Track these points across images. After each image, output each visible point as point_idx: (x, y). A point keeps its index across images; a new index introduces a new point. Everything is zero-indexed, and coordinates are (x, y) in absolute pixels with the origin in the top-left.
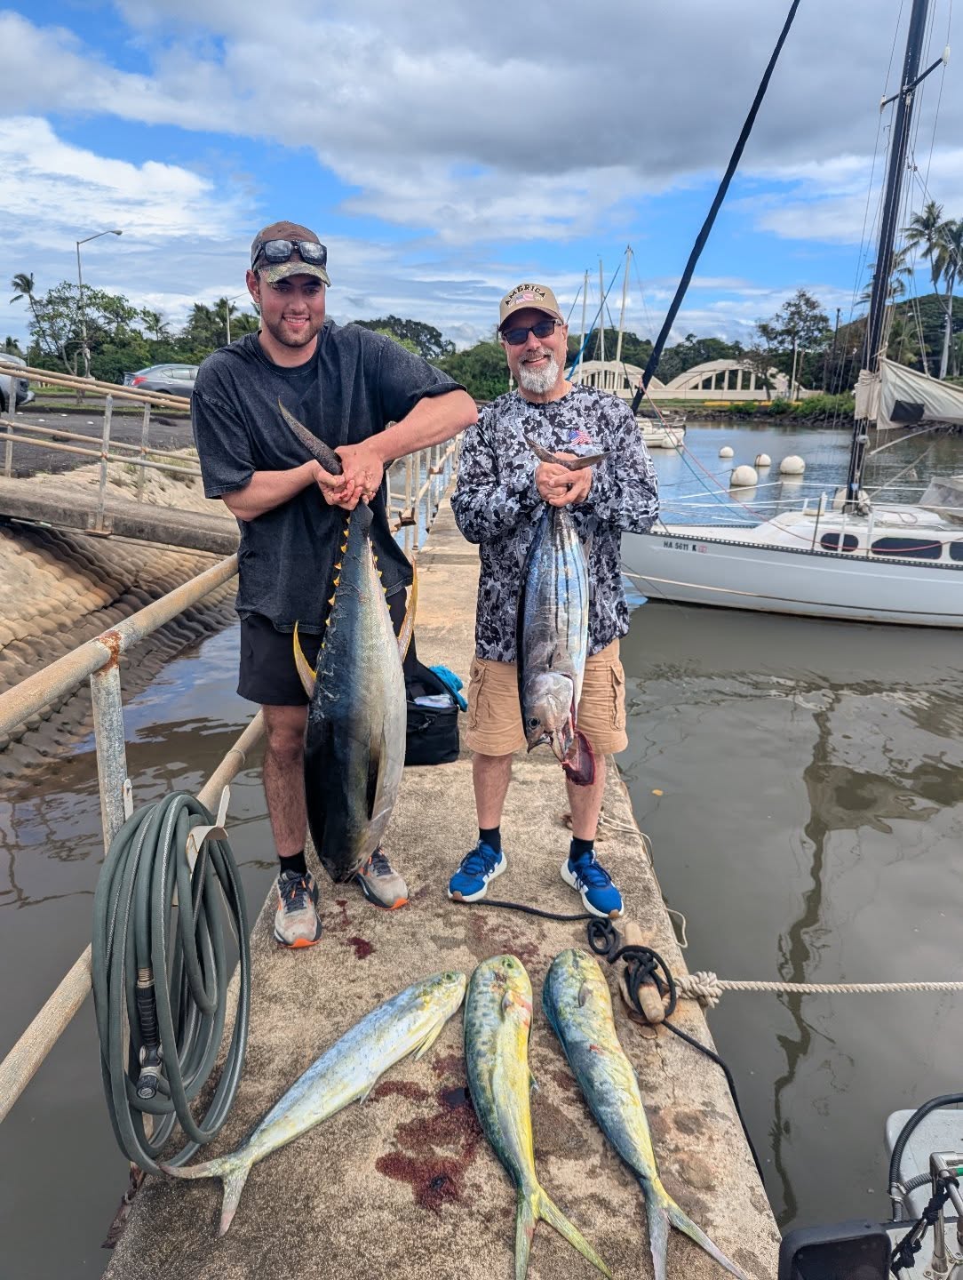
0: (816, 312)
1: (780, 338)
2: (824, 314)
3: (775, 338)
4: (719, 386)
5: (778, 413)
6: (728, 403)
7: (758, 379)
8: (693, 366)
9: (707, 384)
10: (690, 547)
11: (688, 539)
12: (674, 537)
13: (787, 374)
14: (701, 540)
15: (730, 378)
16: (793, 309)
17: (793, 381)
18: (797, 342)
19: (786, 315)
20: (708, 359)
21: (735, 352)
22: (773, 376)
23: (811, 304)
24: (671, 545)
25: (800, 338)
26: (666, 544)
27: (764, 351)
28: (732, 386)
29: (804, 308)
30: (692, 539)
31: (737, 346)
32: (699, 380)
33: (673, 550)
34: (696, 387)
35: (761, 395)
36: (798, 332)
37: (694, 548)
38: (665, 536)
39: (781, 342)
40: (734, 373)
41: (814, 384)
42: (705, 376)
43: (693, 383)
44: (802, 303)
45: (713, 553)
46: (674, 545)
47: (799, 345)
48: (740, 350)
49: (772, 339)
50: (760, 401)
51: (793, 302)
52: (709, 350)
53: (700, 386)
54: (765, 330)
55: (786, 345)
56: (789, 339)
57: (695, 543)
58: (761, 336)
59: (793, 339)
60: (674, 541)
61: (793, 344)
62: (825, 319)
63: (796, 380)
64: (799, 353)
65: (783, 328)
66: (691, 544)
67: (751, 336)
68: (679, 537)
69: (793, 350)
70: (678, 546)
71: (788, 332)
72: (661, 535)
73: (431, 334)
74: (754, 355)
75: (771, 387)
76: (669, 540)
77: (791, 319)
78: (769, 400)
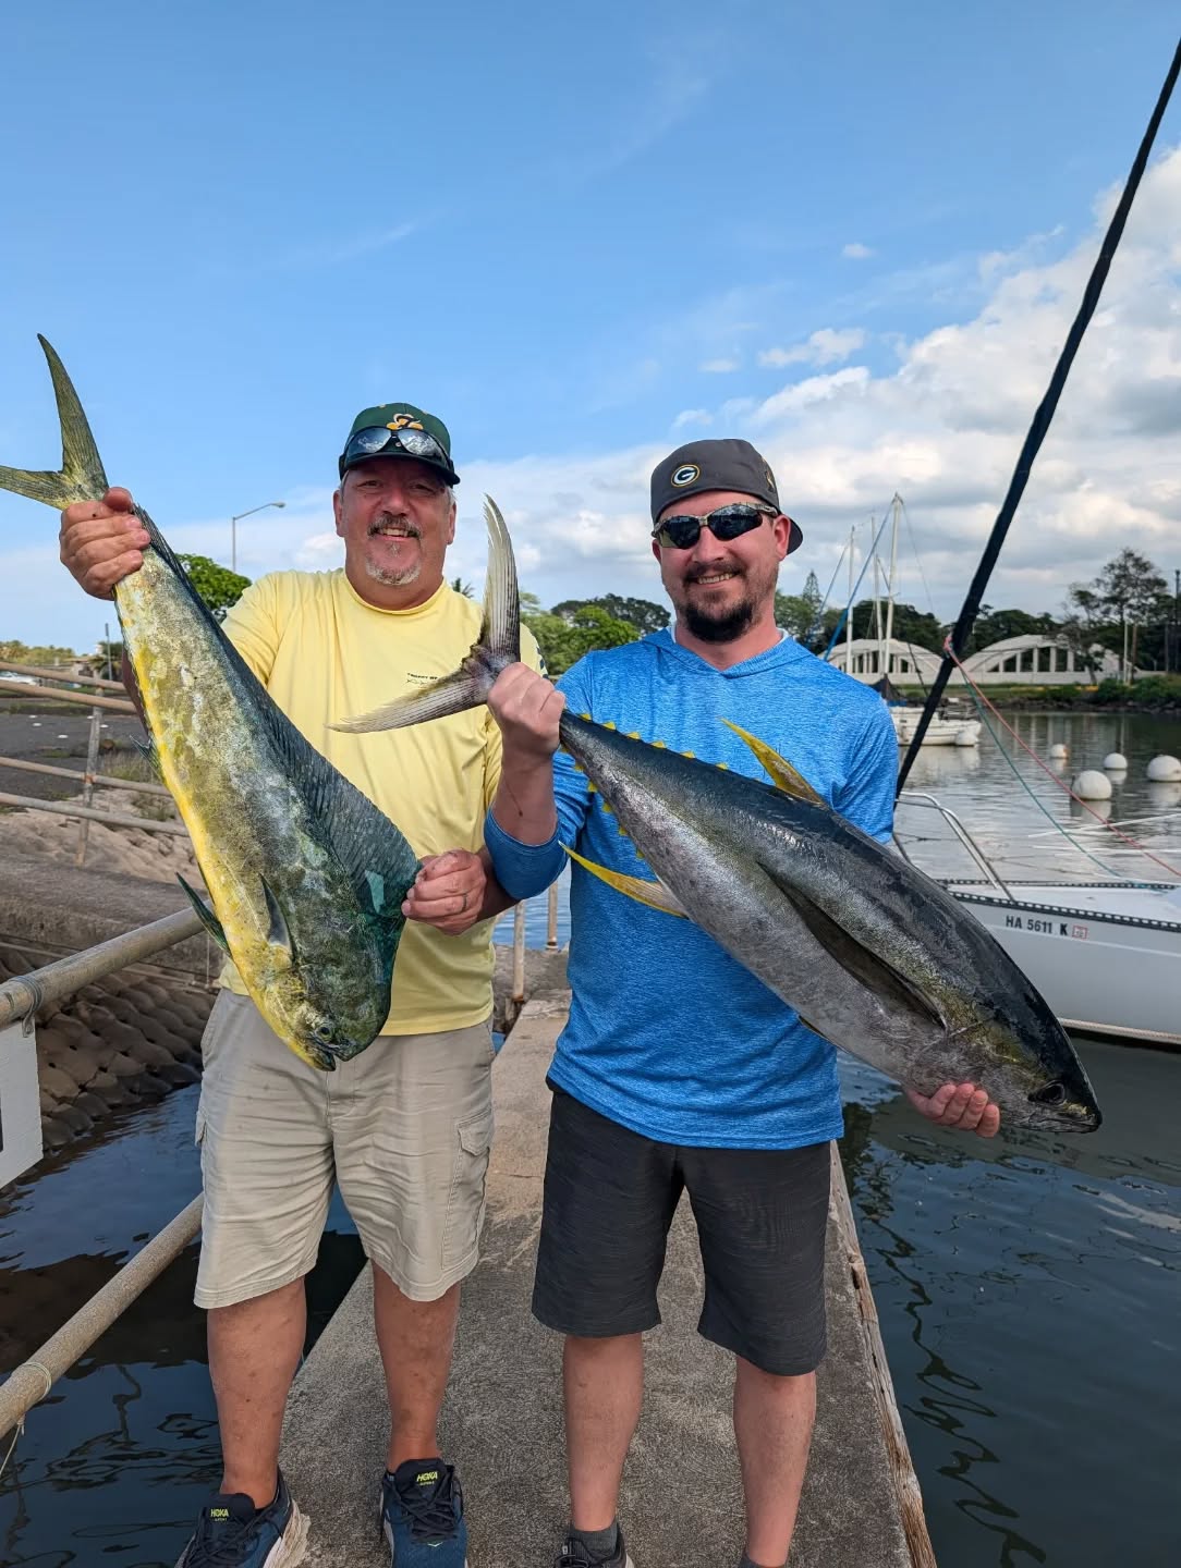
0: (1149, 575)
1: (1104, 607)
2: (1160, 576)
3: (1097, 606)
4: (1026, 667)
5: (1110, 700)
6: (1041, 689)
7: (1077, 659)
8: (990, 644)
9: (1010, 665)
10: (1056, 928)
11: (1051, 912)
12: (1025, 908)
13: (1116, 652)
14: (1077, 915)
15: (1040, 658)
16: (1117, 572)
17: (1125, 661)
18: (1127, 611)
19: (1109, 578)
20: (1010, 635)
21: (1044, 626)
22: (1098, 654)
23: (1143, 566)
24: (1019, 924)
25: (1130, 606)
26: (1009, 921)
27: (1084, 622)
28: (1044, 667)
29: (1132, 571)
30: (1059, 913)
31: (1046, 618)
32: (1000, 660)
33: (1024, 931)
34: (996, 669)
35: (1084, 677)
36: (1127, 599)
37: (1063, 930)
38: (1007, 906)
39: (1106, 612)
40: (1045, 652)
41: (1155, 663)
42: (1008, 655)
43: (992, 664)
44: (1130, 563)
45: (1098, 938)
46: (1025, 923)
47: (1131, 616)
48: (1052, 624)
49: (1092, 608)
50: (1084, 686)
51: (1116, 564)
52: (1013, 623)
53: (1001, 668)
54: (1084, 597)
55: (1112, 616)
56: (1115, 607)
57: (1065, 920)
58: (1077, 606)
59: (1121, 607)
60: (1025, 916)
61: (1121, 614)
62: (1162, 584)
63: (1129, 660)
64: (1131, 627)
65: (1107, 595)
66: (1057, 922)
67: (1065, 606)
68: (1034, 909)
69: (1122, 622)
70: (1034, 926)
71: (1113, 600)
72: (1000, 904)
73: (658, 613)
74: (1071, 629)
75: (1097, 667)
76: (1015, 914)
77: (1115, 586)
78: (1095, 685)
